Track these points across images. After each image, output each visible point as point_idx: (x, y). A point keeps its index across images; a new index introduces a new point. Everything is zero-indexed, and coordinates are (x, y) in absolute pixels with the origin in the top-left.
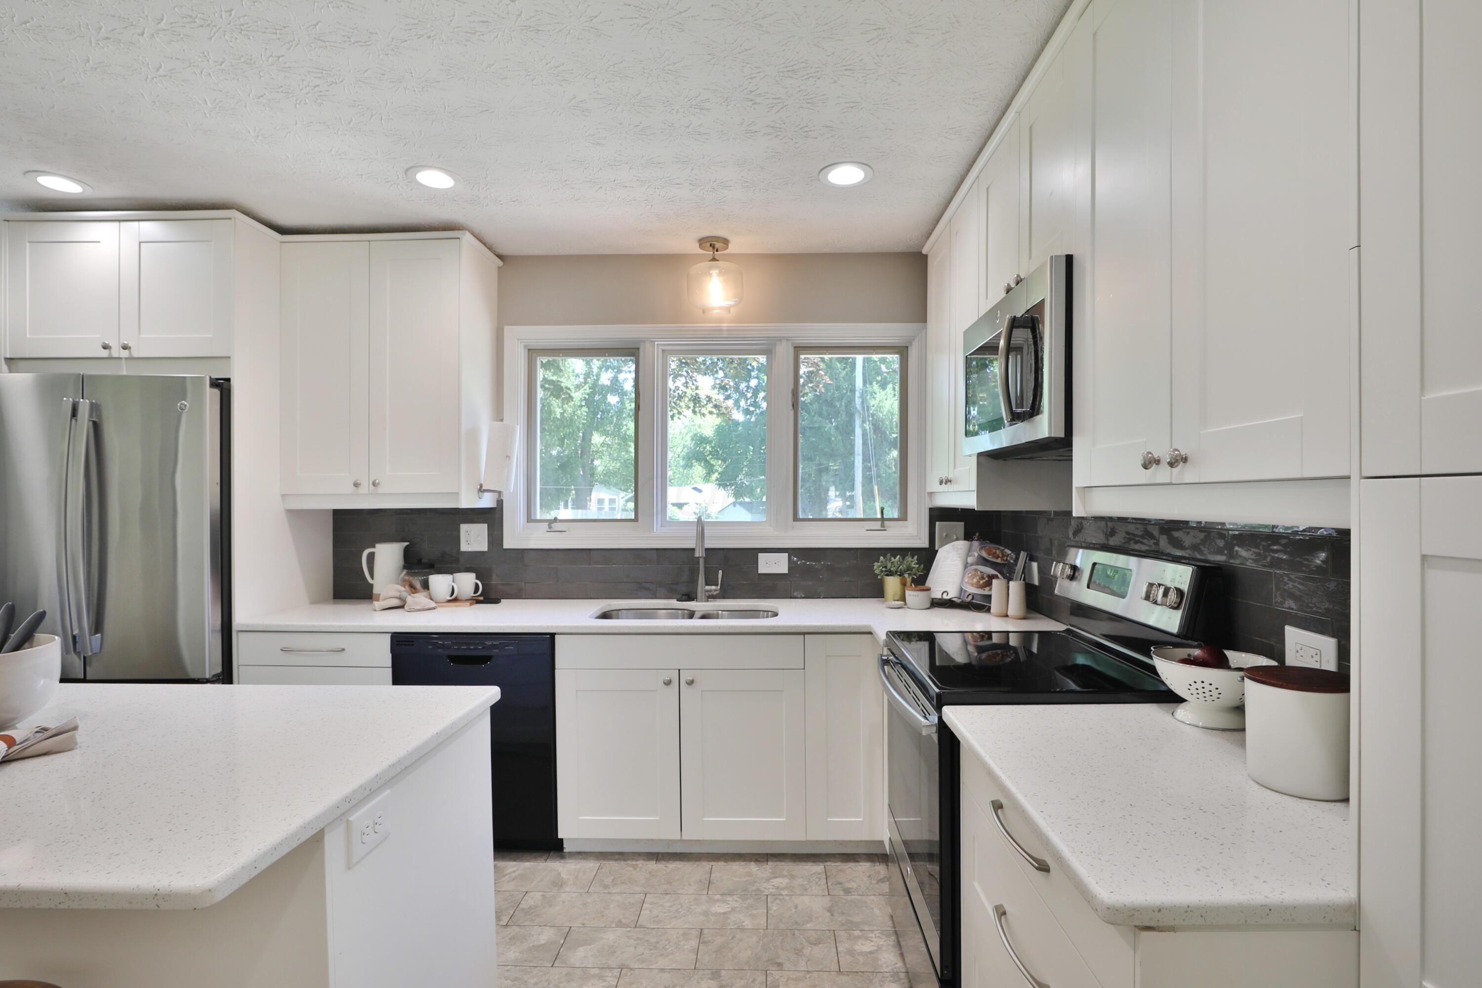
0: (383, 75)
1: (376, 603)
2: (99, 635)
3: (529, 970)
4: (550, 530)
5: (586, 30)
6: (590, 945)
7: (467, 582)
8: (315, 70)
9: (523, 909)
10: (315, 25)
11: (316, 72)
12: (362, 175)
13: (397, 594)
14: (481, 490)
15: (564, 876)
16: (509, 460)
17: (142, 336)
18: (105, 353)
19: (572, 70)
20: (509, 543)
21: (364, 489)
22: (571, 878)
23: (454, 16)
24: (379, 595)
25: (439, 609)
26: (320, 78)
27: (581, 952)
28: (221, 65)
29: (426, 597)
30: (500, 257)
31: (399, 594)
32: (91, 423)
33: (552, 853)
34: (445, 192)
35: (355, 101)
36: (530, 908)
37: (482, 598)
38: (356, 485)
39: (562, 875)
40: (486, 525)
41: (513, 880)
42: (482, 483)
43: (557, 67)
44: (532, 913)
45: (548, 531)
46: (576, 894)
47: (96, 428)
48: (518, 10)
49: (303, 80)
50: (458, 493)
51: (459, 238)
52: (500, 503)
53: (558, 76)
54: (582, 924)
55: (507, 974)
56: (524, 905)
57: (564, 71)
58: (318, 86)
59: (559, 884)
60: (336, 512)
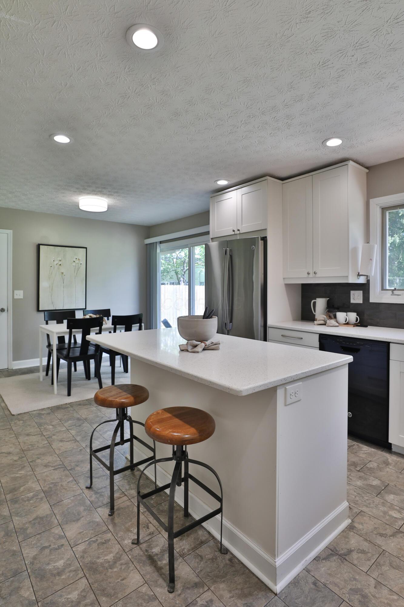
0: (309, 109)
1: (315, 322)
2: (231, 324)
3: (365, 493)
4: (393, 294)
5: (388, 51)
6: (397, 496)
7: (353, 316)
8: (286, 117)
9: (367, 467)
10: (284, 101)
11: (286, 118)
12: (307, 150)
13: (323, 319)
14: (359, 275)
15: (390, 461)
16: (371, 261)
17: (243, 226)
18: (233, 233)
19: (385, 72)
20: (372, 300)
21: (311, 275)
22: (393, 463)
23: (331, 74)
24: (317, 319)
25: (340, 327)
26: (288, 119)
27: (392, 497)
28: (259, 128)
29: (335, 321)
30: (367, 168)
31: (324, 319)
32: (230, 256)
33: (385, 449)
34: (339, 146)
35: (300, 123)
36: (371, 468)
37: (359, 324)
38: (308, 274)
39: (389, 460)
40: (362, 292)
41: (365, 454)
42: (359, 272)
43: (378, 74)
44: (372, 470)
45: (391, 295)
46: (394, 471)
47: (231, 257)
48: (356, 58)
49: (283, 122)
50: (348, 276)
51: (347, 164)
52: (368, 281)
53: (379, 78)
54: (395, 485)
55: (355, 490)
56: (368, 466)
57: (381, 74)
58: (288, 122)
59: (387, 463)
60: (303, 285)
